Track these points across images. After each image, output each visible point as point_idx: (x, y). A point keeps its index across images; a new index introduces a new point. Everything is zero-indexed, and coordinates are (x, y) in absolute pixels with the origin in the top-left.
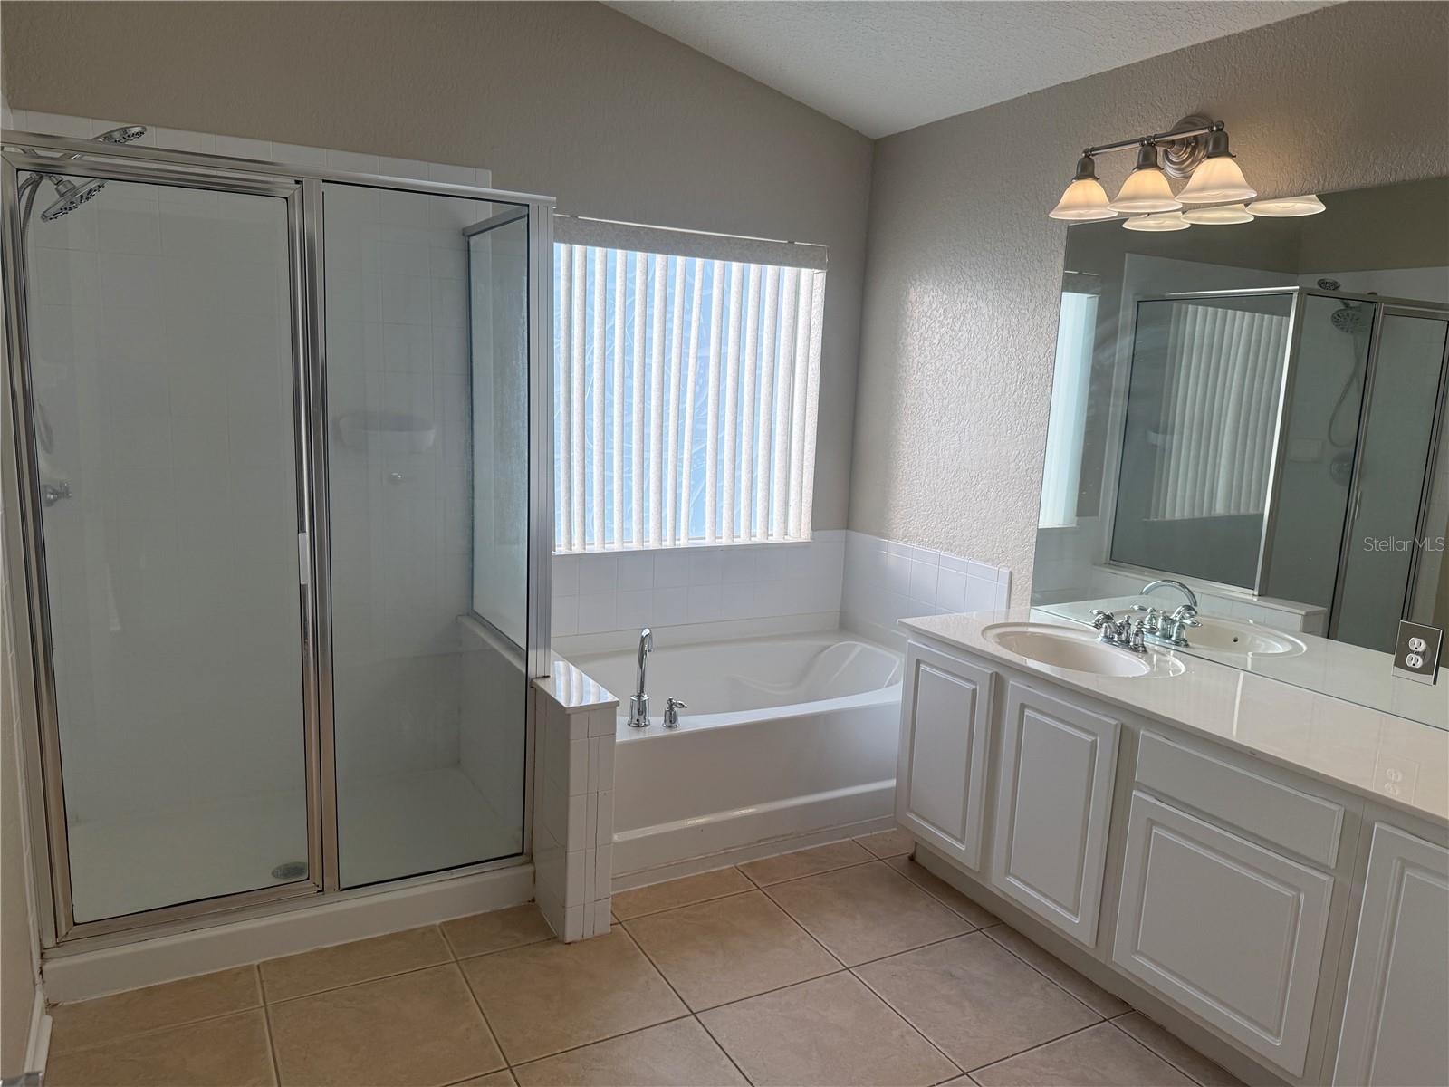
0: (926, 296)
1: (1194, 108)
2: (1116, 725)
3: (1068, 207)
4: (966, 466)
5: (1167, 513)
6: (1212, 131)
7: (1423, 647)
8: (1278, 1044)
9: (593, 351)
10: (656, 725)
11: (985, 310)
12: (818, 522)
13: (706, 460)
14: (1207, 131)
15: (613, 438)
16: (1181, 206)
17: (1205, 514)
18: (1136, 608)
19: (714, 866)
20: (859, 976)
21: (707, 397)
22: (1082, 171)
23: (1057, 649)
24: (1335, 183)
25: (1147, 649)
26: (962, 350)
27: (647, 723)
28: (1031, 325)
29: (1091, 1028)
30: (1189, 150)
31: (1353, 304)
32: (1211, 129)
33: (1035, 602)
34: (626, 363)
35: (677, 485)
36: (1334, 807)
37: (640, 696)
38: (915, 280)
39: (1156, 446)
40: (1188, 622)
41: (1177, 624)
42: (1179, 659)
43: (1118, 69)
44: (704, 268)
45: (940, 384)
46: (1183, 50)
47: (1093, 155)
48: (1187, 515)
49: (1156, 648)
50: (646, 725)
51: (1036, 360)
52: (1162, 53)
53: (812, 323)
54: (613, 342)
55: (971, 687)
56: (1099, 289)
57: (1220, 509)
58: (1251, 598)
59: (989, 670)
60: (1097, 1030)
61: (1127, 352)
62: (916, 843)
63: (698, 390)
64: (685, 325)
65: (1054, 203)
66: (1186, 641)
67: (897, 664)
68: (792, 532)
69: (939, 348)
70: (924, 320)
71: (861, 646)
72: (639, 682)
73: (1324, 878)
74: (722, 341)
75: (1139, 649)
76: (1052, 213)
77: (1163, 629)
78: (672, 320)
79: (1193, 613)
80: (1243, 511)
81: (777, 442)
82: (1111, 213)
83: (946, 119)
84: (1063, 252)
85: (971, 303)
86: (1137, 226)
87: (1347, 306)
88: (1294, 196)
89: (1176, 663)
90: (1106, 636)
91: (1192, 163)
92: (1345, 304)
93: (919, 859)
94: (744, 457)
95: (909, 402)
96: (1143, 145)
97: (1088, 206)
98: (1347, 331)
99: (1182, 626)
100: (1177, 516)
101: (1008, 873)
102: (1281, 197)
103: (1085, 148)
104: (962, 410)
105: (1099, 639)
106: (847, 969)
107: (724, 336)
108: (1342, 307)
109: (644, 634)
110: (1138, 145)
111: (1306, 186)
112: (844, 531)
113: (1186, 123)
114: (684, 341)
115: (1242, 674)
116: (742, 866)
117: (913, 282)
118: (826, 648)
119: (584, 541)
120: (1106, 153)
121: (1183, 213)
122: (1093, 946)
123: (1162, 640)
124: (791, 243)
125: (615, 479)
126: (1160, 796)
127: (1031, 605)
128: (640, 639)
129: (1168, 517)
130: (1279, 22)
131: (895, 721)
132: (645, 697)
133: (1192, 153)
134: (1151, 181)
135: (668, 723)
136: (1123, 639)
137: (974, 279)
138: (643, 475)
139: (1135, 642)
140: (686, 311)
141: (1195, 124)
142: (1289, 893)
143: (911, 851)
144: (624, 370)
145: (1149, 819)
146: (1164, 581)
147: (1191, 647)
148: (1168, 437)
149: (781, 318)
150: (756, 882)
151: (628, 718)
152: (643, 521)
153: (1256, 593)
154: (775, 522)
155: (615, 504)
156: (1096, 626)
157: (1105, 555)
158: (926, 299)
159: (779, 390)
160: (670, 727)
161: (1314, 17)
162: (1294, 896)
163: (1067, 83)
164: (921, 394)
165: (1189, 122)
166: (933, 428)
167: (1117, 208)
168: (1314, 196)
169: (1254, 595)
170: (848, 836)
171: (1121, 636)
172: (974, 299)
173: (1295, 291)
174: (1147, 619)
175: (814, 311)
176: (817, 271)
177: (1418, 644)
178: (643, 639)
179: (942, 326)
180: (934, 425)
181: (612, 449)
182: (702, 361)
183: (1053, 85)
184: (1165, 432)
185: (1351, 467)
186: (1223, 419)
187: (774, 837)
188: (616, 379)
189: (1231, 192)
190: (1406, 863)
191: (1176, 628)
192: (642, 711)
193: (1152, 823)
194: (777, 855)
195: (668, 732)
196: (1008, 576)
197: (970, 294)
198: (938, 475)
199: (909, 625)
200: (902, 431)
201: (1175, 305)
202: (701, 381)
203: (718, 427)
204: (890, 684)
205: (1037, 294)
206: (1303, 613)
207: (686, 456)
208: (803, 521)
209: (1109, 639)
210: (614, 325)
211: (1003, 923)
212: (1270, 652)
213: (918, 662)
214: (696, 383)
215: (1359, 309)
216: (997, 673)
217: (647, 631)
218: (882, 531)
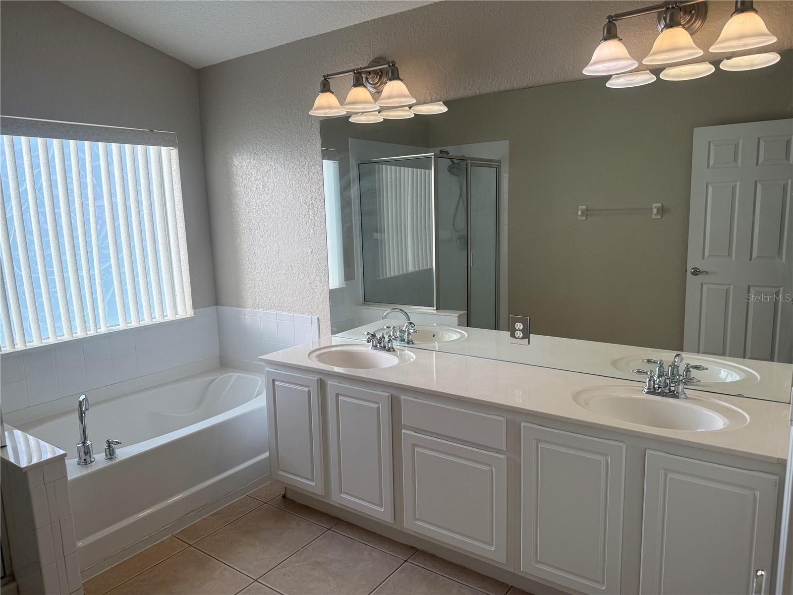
0: (244, 162)
1: (378, 55)
2: (388, 396)
3: (318, 108)
4: (284, 260)
5: (388, 274)
6: (390, 66)
7: (521, 327)
8: (493, 549)
9: (12, 207)
10: (99, 459)
11: (280, 169)
12: (196, 304)
13: (112, 273)
14: (387, 66)
15: (37, 266)
16: (379, 108)
17: (405, 272)
18: (385, 327)
19: (157, 541)
20: (264, 583)
21: (107, 231)
22: (323, 87)
23: (350, 358)
24: (452, 96)
25: (395, 349)
26: (271, 193)
27: (93, 460)
28: (308, 177)
29: (399, 569)
30: (378, 77)
31: (456, 161)
32: (389, 64)
33: (333, 333)
34: (40, 214)
35: (93, 293)
36: (501, 419)
37: (84, 443)
38: (236, 153)
39: (377, 240)
40: (412, 331)
41: (407, 333)
42: (411, 351)
43: (334, 31)
44: (91, 147)
45: (261, 214)
46: (367, 22)
47: (329, 79)
48: (397, 274)
49: (398, 347)
50: (92, 462)
51: (314, 197)
52: (357, 23)
53: (174, 181)
54: (28, 200)
55: (307, 389)
56: (338, 158)
57: (411, 269)
58: (433, 311)
59: (315, 378)
60: (402, 569)
61: (357, 193)
62: (285, 488)
63: (99, 227)
64: (82, 186)
65: (311, 106)
66: (412, 341)
67: (260, 382)
68: (180, 312)
69: (257, 192)
70: (245, 176)
71: (235, 375)
72: (82, 432)
73: (502, 456)
74: (112, 195)
75: (390, 350)
76: (310, 112)
77: (400, 336)
78: (72, 182)
79: (413, 326)
80: (421, 268)
81: (161, 257)
82: (342, 112)
83: (240, 58)
84: (319, 135)
85: (271, 166)
86: (356, 121)
87: (453, 162)
88: (433, 102)
89: (411, 354)
90: (373, 346)
91: (381, 84)
92: (452, 161)
93: (288, 496)
94: (140, 268)
95: (244, 225)
96: (354, 73)
97: (330, 107)
98: (455, 175)
99: (409, 334)
100: (392, 274)
101: (341, 492)
102: (428, 103)
103: (323, 75)
104: (277, 229)
105: (370, 348)
106: (256, 580)
107: (113, 190)
108: (452, 164)
109: (81, 399)
110: (352, 73)
111: (438, 97)
112: (215, 307)
113: (375, 62)
114: (83, 196)
115: (434, 353)
116: (176, 534)
117: (234, 154)
118: (214, 380)
119: (25, 340)
120: (335, 77)
121: (379, 112)
122: (393, 522)
123: (400, 342)
124: (152, 131)
125: (43, 294)
126: (416, 430)
127: (332, 334)
128: (78, 403)
129: (388, 276)
130: (414, 9)
131: (264, 417)
132: (89, 443)
133: (380, 79)
134: (361, 93)
135: (109, 456)
136: (382, 346)
137: (271, 151)
138: (65, 289)
139: (388, 346)
140: (81, 176)
141: (379, 63)
142: (487, 468)
143: (283, 493)
144: (38, 217)
145: (413, 444)
146: (392, 309)
147: (415, 344)
148: (383, 234)
149: (152, 178)
150: (188, 542)
151: (77, 460)
152: (70, 320)
153: (435, 308)
154: (168, 308)
155: (46, 312)
156: (368, 342)
157: (361, 300)
158: (244, 164)
159: (158, 224)
160: (111, 459)
161: (430, 7)
162: (489, 470)
163: (308, 38)
164: (250, 220)
165: (377, 61)
166: (261, 240)
167: (346, 109)
168: (441, 102)
169: (434, 310)
170: (243, 494)
171: (380, 344)
172: (272, 163)
173: (432, 155)
174: (391, 332)
175: (174, 173)
176: (171, 148)
177: (519, 326)
178: (80, 403)
179: (257, 180)
180: (262, 238)
181: (38, 273)
182: (99, 209)
183: (299, 39)
184: (381, 233)
185: (466, 241)
186: (406, 223)
187: (196, 509)
188: (33, 225)
189: (403, 100)
190: (538, 441)
191: (406, 335)
192: (87, 451)
193: (414, 446)
194: (200, 519)
195: (110, 463)
196: (317, 320)
197: (270, 161)
198: (268, 267)
199: (265, 360)
200: (242, 243)
201: (377, 166)
202: (100, 222)
203: (118, 251)
204: (257, 396)
205: (309, 160)
206: (458, 315)
207: (96, 272)
208: (187, 305)
209: (375, 347)
210: (26, 188)
211: (342, 520)
212: (451, 340)
213: (274, 381)
214: (96, 223)
215: (458, 164)
216: (320, 379)
217: (83, 397)
218: (239, 303)
